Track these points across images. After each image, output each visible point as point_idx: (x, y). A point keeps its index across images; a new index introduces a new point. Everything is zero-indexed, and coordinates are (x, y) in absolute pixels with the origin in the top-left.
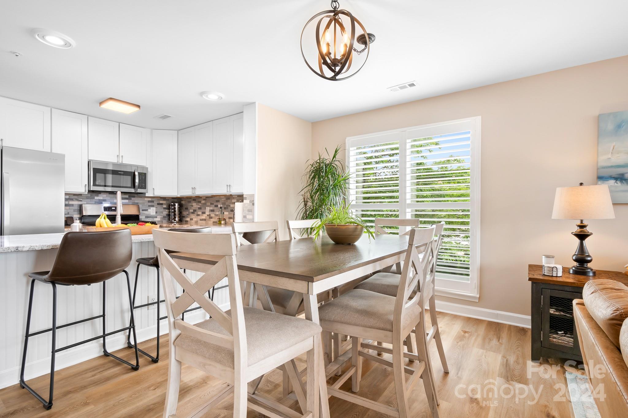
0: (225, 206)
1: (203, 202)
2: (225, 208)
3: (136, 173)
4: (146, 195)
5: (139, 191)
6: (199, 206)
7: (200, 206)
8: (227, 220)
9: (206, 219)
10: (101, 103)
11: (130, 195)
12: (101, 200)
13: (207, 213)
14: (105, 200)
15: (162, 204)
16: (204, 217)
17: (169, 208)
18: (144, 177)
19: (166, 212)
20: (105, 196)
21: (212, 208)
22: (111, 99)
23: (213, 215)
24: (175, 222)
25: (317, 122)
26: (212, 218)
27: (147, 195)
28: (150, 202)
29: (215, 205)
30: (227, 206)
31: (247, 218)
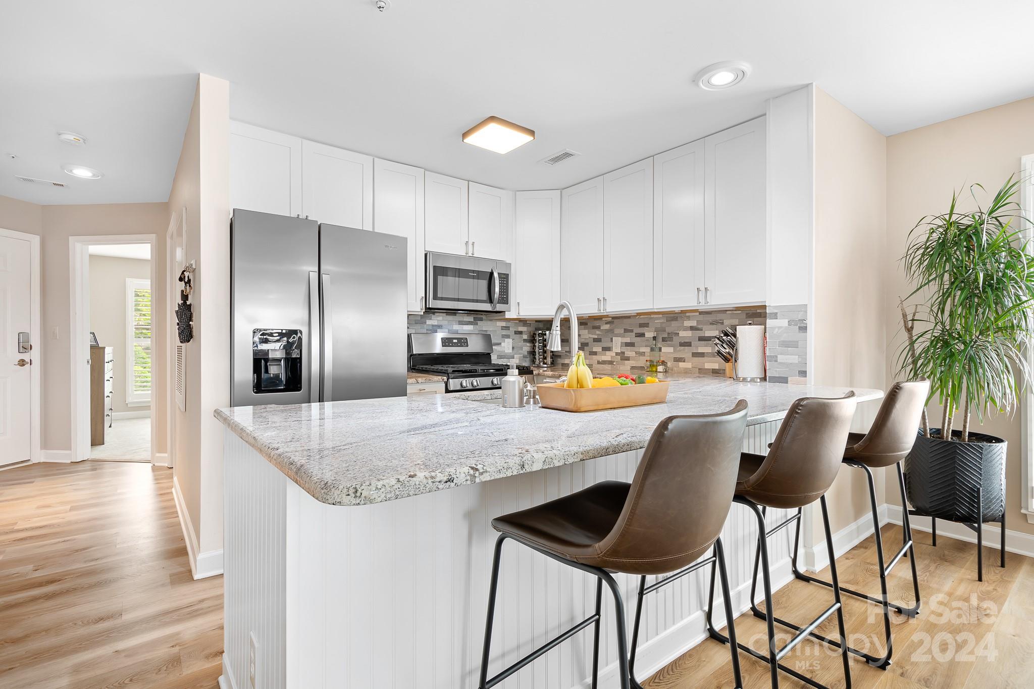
0: (666, 335)
1: (606, 327)
2: (664, 340)
3: (496, 275)
4: (507, 317)
5: (499, 307)
6: (596, 335)
7: (598, 335)
8: (669, 364)
9: (614, 362)
10: (465, 135)
11: (475, 316)
12: (436, 326)
13: (617, 348)
14: (440, 327)
15: (521, 333)
16: (608, 356)
17: (532, 340)
18: (505, 282)
19: (527, 347)
20: (441, 318)
21: (628, 340)
22: (492, 119)
23: (629, 352)
24: (546, 366)
25: (906, 132)
26: (629, 360)
27: (508, 315)
28: (504, 328)
29: (636, 334)
30: (668, 333)
31: (778, 361)
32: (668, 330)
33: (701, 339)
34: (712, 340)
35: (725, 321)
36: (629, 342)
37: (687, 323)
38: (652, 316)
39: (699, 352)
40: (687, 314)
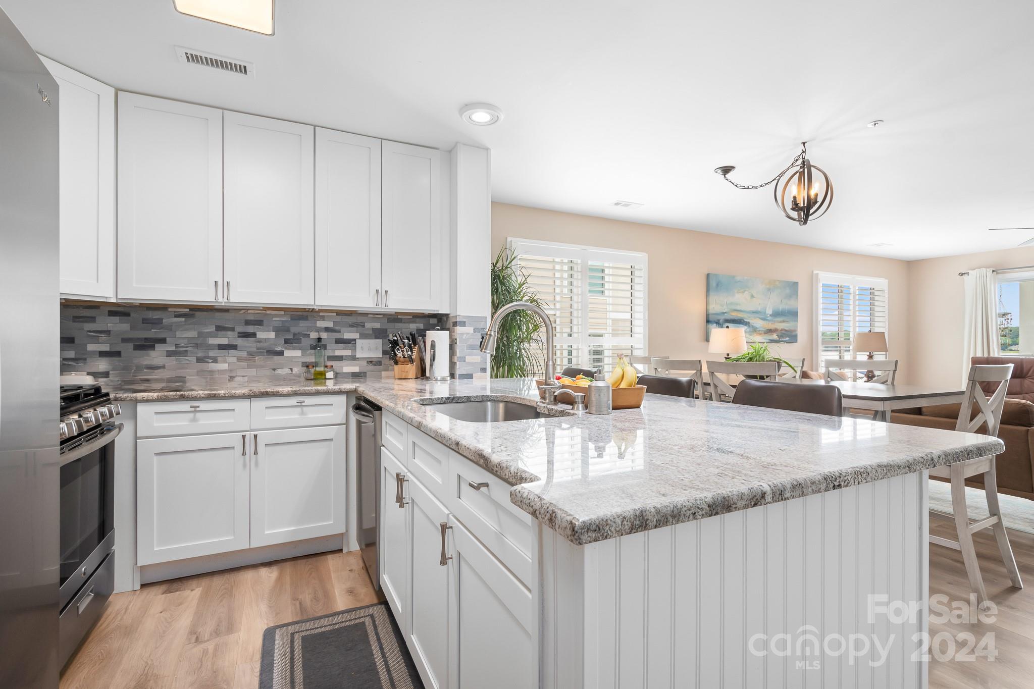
29: (239, 333)
30: (294, 335)
31: (466, 361)
32: (294, 330)
33: (339, 341)
34: (352, 343)
35: (366, 324)
36: (227, 343)
37: (321, 324)
38: (268, 312)
39: (336, 355)
40: (321, 314)
